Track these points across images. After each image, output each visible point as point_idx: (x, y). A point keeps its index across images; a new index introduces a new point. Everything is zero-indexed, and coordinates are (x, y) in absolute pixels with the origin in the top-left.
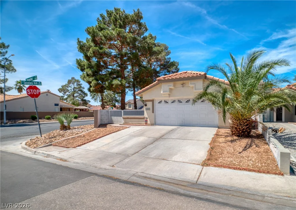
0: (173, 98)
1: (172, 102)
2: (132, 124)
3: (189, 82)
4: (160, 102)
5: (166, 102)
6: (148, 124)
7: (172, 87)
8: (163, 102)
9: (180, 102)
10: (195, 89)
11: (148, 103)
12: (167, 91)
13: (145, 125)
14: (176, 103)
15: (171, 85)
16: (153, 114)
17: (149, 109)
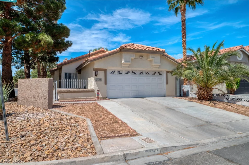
0: (128, 69)
1: (126, 73)
2: (74, 99)
4: (113, 72)
5: (120, 73)
7: (134, 58)
8: (116, 72)
9: (134, 73)
11: (99, 73)
12: (129, 61)
13: (96, 99)
14: (130, 74)
15: (133, 56)
16: (105, 85)
17: (100, 80)
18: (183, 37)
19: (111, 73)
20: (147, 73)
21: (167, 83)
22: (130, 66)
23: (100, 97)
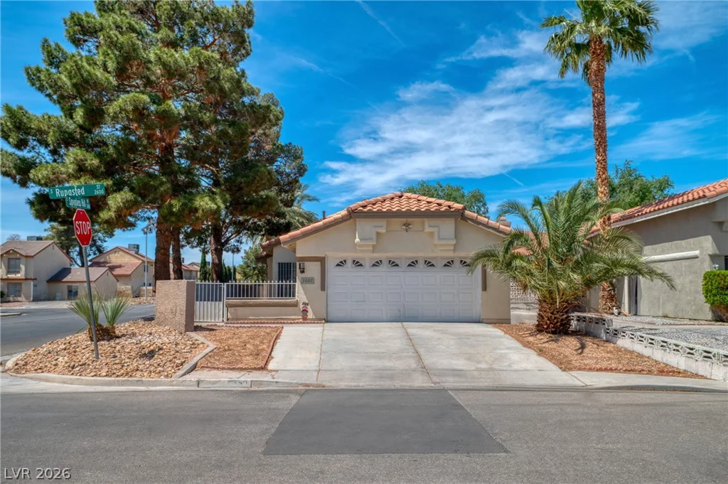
0: (378, 256)
1: (374, 265)
2: (257, 319)
3: (427, 222)
4: (341, 264)
5: (357, 264)
6: (309, 319)
7: (383, 231)
8: (349, 263)
9: (393, 264)
10: (439, 239)
11: (308, 265)
12: (371, 239)
13: (301, 320)
14: (384, 268)
15: (381, 226)
16: (323, 293)
17: (310, 281)
18: (596, 150)
19: (338, 265)
20: (429, 264)
21: (485, 288)
22: (374, 249)
23: (311, 317)
